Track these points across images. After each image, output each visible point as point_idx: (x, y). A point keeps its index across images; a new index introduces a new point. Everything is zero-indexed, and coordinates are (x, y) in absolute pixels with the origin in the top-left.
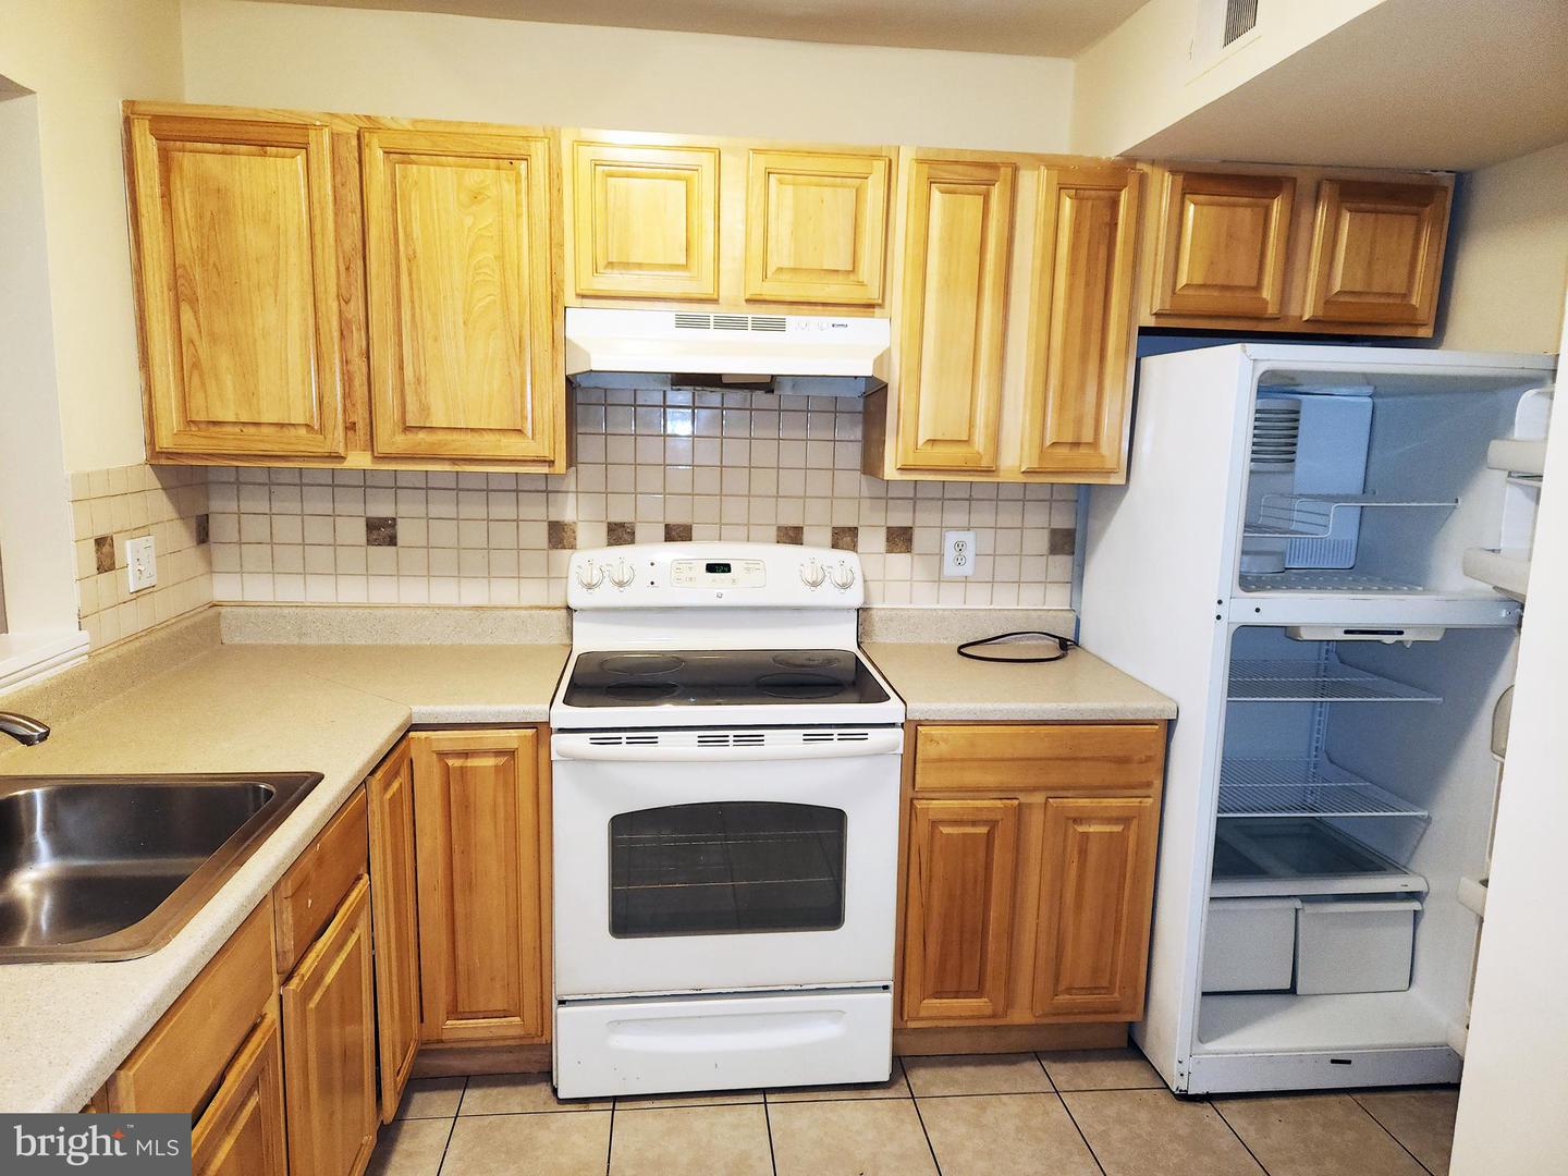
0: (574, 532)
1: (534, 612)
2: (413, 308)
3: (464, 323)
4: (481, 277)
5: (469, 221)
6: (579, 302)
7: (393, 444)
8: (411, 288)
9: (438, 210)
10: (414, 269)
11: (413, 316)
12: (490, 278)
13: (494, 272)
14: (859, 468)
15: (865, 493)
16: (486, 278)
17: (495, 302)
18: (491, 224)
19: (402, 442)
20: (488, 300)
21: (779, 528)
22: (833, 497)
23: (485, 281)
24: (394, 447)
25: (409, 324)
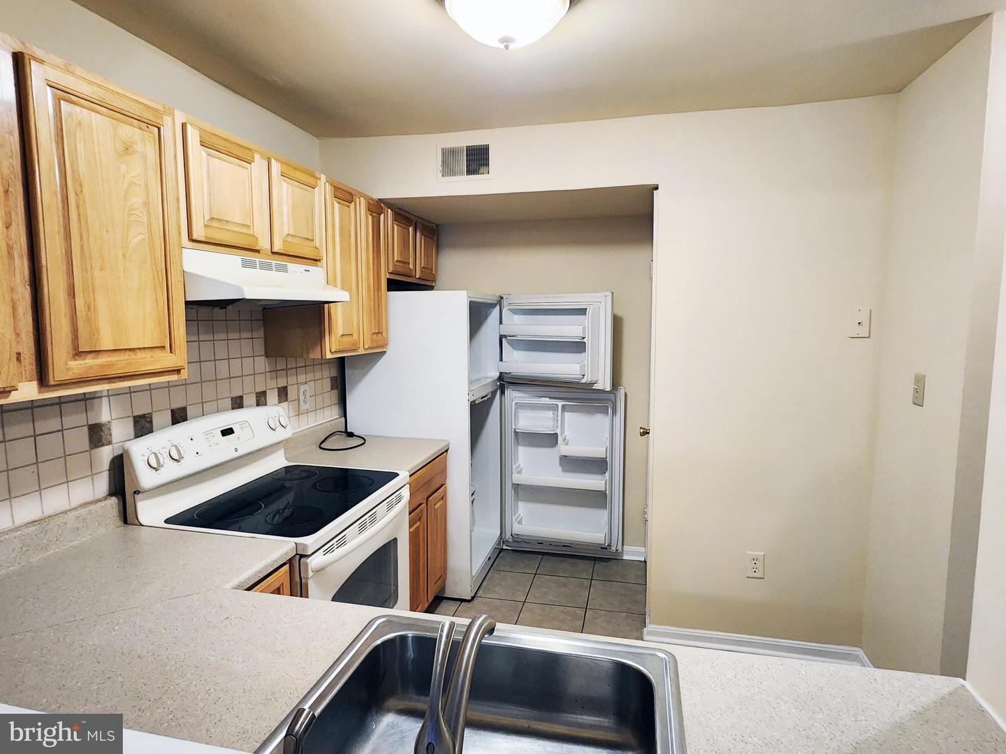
0: (110, 430)
1: (92, 507)
2: (81, 239)
3: (123, 255)
4: (132, 218)
5: (123, 168)
6: (191, 244)
7: (68, 369)
8: (79, 220)
9: (99, 153)
10: (81, 203)
11: (82, 247)
12: (140, 220)
13: (142, 214)
14: (263, 354)
15: (268, 370)
16: (137, 218)
17: (144, 239)
18: (139, 174)
19: (78, 367)
20: (140, 237)
21: (232, 398)
22: (254, 374)
23: (136, 221)
24: (70, 373)
25: (78, 254)
